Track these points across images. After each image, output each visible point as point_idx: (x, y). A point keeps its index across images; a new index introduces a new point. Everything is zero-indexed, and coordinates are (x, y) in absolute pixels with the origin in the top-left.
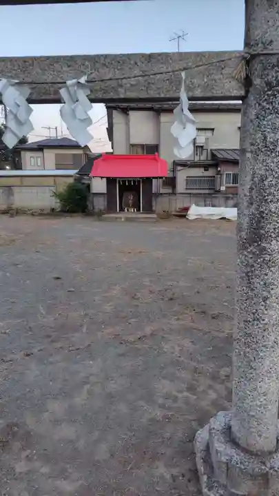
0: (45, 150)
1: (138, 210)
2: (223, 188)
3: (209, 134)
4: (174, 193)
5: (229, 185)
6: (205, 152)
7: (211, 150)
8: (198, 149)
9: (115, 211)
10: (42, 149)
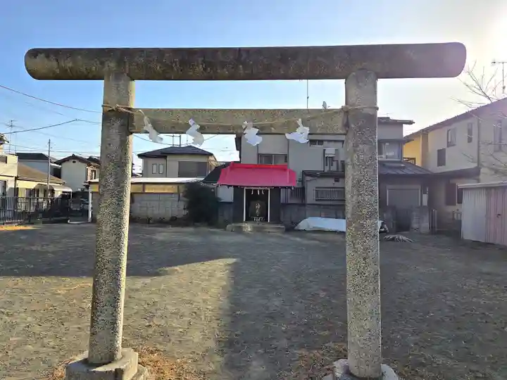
0: (168, 158)
4: (303, 204)
6: (335, 163)
7: (341, 161)
9: (241, 221)
10: (165, 157)
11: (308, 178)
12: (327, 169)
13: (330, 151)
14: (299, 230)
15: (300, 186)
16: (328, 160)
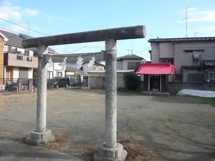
0: (123, 61)
1: (159, 90)
2: (208, 81)
3: (201, 53)
4: (181, 82)
5: (211, 79)
6: (199, 62)
7: (203, 61)
8: (196, 60)
9: (147, 90)
10: (122, 61)
11: (184, 70)
12: (194, 65)
13: (196, 55)
14: (178, 95)
15: (180, 73)
16: (195, 60)
